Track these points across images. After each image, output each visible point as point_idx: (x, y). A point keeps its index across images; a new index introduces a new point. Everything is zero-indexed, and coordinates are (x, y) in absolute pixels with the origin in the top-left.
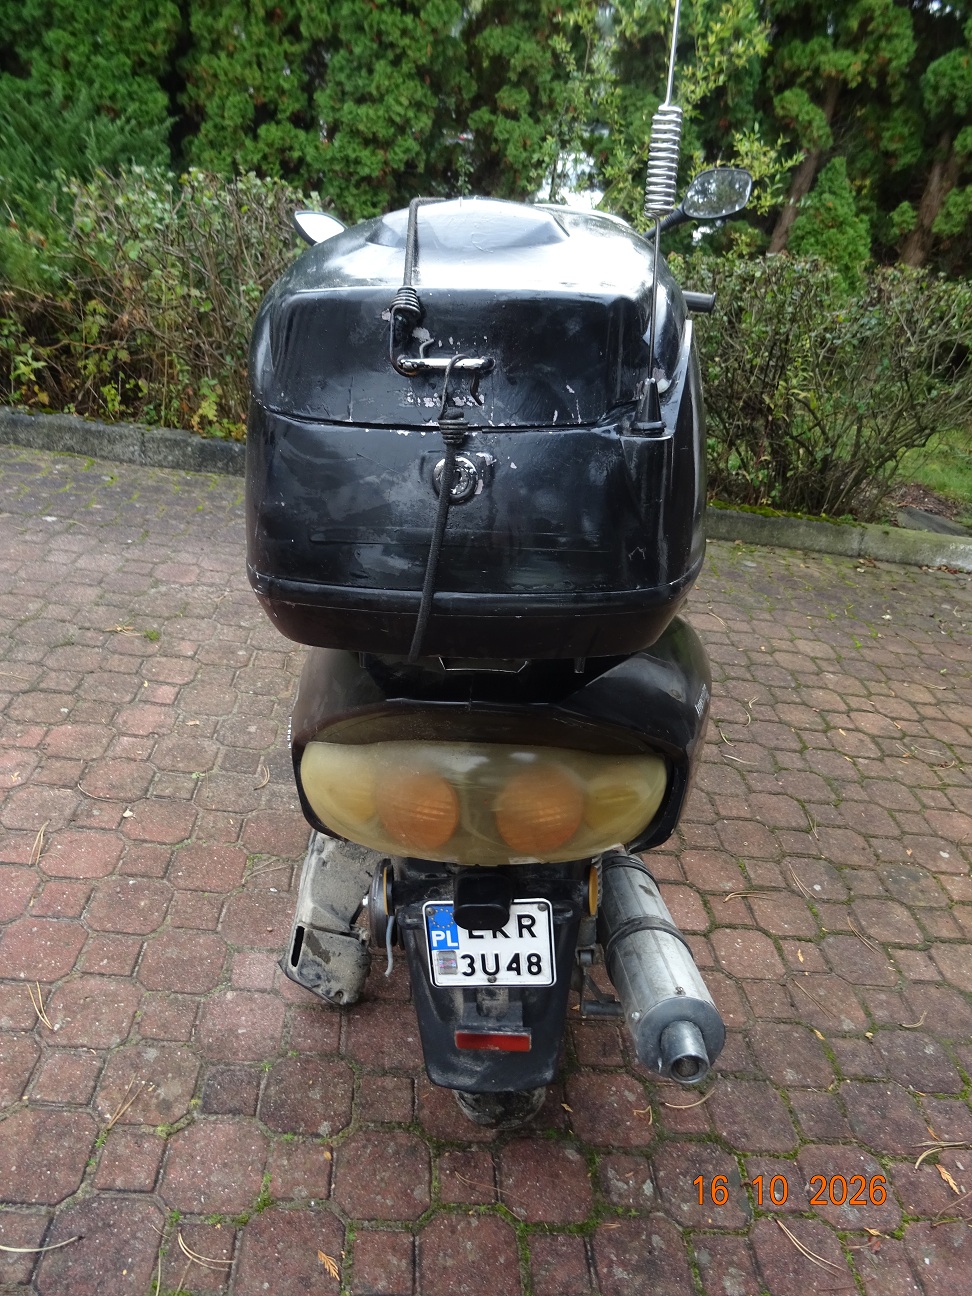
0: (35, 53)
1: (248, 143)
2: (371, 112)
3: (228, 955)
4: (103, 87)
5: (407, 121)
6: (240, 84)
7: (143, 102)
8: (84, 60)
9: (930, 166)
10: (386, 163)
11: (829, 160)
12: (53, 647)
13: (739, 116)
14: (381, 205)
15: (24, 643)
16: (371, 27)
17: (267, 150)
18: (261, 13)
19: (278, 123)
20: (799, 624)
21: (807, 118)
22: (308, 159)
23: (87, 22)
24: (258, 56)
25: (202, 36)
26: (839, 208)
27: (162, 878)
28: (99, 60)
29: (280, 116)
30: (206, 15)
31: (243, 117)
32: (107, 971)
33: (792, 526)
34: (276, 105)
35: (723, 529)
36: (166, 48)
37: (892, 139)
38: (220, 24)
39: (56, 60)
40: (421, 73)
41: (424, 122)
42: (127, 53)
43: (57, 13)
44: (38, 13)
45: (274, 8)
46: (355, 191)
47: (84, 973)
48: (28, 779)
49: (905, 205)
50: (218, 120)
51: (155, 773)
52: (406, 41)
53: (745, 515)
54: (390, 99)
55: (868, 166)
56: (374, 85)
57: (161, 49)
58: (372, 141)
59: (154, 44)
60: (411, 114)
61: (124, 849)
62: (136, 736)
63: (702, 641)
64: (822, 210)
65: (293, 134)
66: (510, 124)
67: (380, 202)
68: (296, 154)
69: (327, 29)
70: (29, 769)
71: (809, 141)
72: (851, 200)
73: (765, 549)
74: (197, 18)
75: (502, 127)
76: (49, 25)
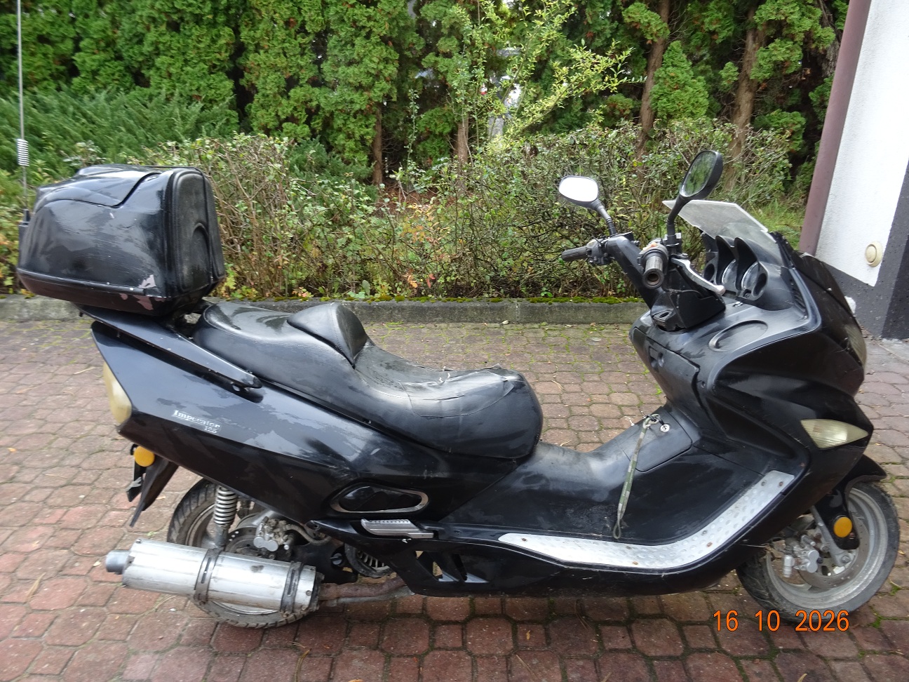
0: (151, 72)
1: (284, 102)
2: (356, 70)
3: (128, 657)
4: (191, 85)
5: (380, 71)
6: (275, 68)
7: (217, 89)
8: (179, 70)
9: (744, 34)
10: (370, 99)
11: (669, 45)
12: (91, 454)
13: (599, 28)
14: (372, 126)
15: (73, 453)
16: (349, 19)
17: (296, 104)
18: (281, 23)
19: (301, 86)
20: (619, 381)
21: (646, 20)
22: (322, 105)
23: (179, 49)
24: (283, 49)
25: (249, 43)
26: (680, 75)
27: (104, 606)
28: (189, 68)
29: (301, 82)
30: (250, 30)
31: (278, 87)
32: (46, 672)
33: (630, 308)
34: (299, 76)
35: (581, 316)
36: (227, 54)
37: (711, 23)
38: (258, 34)
39: (164, 74)
40: (385, 40)
41: (392, 70)
42: (205, 62)
43: (161, 46)
44: (151, 49)
45: (289, 19)
46: (353, 120)
47: (31, 674)
48: (43, 545)
49: (729, 64)
50: (264, 91)
51: (124, 534)
52: (372, 23)
53: (595, 305)
54: (366, 60)
55: (700, 43)
56: (355, 54)
57: (225, 55)
58: (359, 88)
59: (220, 53)
60: (381, 67)
61: (86, 588)
62: (121, 510)
63: (540, 402)
64: (668, 79)
65: (311, 92)
66: (447, 61)
67: (370, 124)
68: (314, 104)
69: (322, 25)
70: (46, 537)
71: (652, 35)
72: (689, 68)
73: (612, 327)
74: (245, 33)
75: (443, 63)
76: (158, 55)
